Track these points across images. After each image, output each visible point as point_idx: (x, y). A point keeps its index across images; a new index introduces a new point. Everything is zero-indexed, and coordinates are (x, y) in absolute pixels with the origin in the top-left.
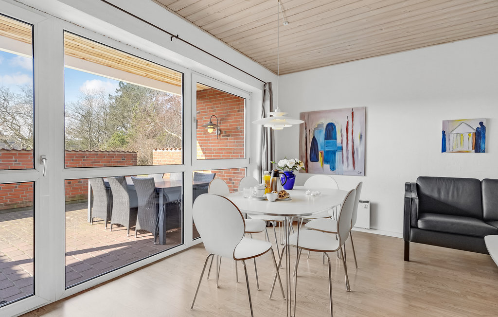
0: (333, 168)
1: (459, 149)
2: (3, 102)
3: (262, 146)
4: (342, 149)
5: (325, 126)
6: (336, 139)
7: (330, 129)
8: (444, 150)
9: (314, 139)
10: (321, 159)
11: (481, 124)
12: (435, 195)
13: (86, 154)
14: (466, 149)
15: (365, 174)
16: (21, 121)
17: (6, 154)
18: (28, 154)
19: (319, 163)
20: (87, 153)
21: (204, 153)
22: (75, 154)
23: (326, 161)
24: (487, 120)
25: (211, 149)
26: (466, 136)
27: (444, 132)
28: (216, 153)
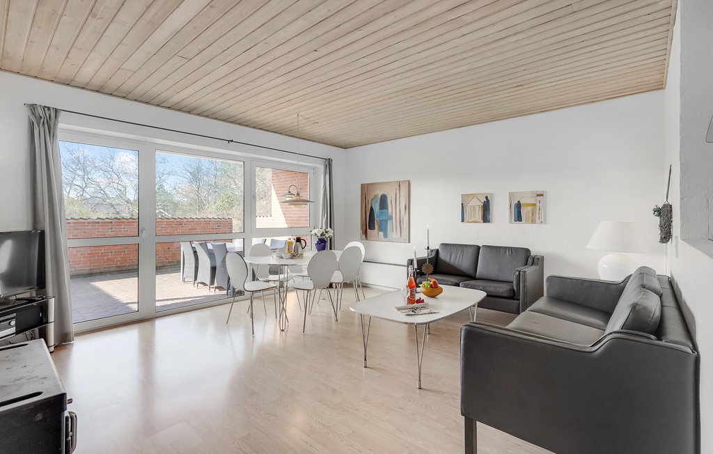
0: (385, 236)
1: (473, 219)
2: (109, 160)
3: (323, 215)
4: (392, 219)
5: (379, 197)
6: (387, 209)
7: (383, 200)
8: (463, 221)
9: (371, 208)
10: (376, 227)
11: (487, 197)
12: (447, 259)
13: (184, 222)
14: (477, 219)
15: (409, 242)
16: (126, 181)
17: (118, 222)
18: (134, 222)
19: (375, 231)
20: (185, 220)
21: (286, 220)
22: (174, 222)
23: (380, 229)
24: (491, 195)
25: (292, 217)
26: (477, 208)
27: (462, 204)
28: (297, 220)
